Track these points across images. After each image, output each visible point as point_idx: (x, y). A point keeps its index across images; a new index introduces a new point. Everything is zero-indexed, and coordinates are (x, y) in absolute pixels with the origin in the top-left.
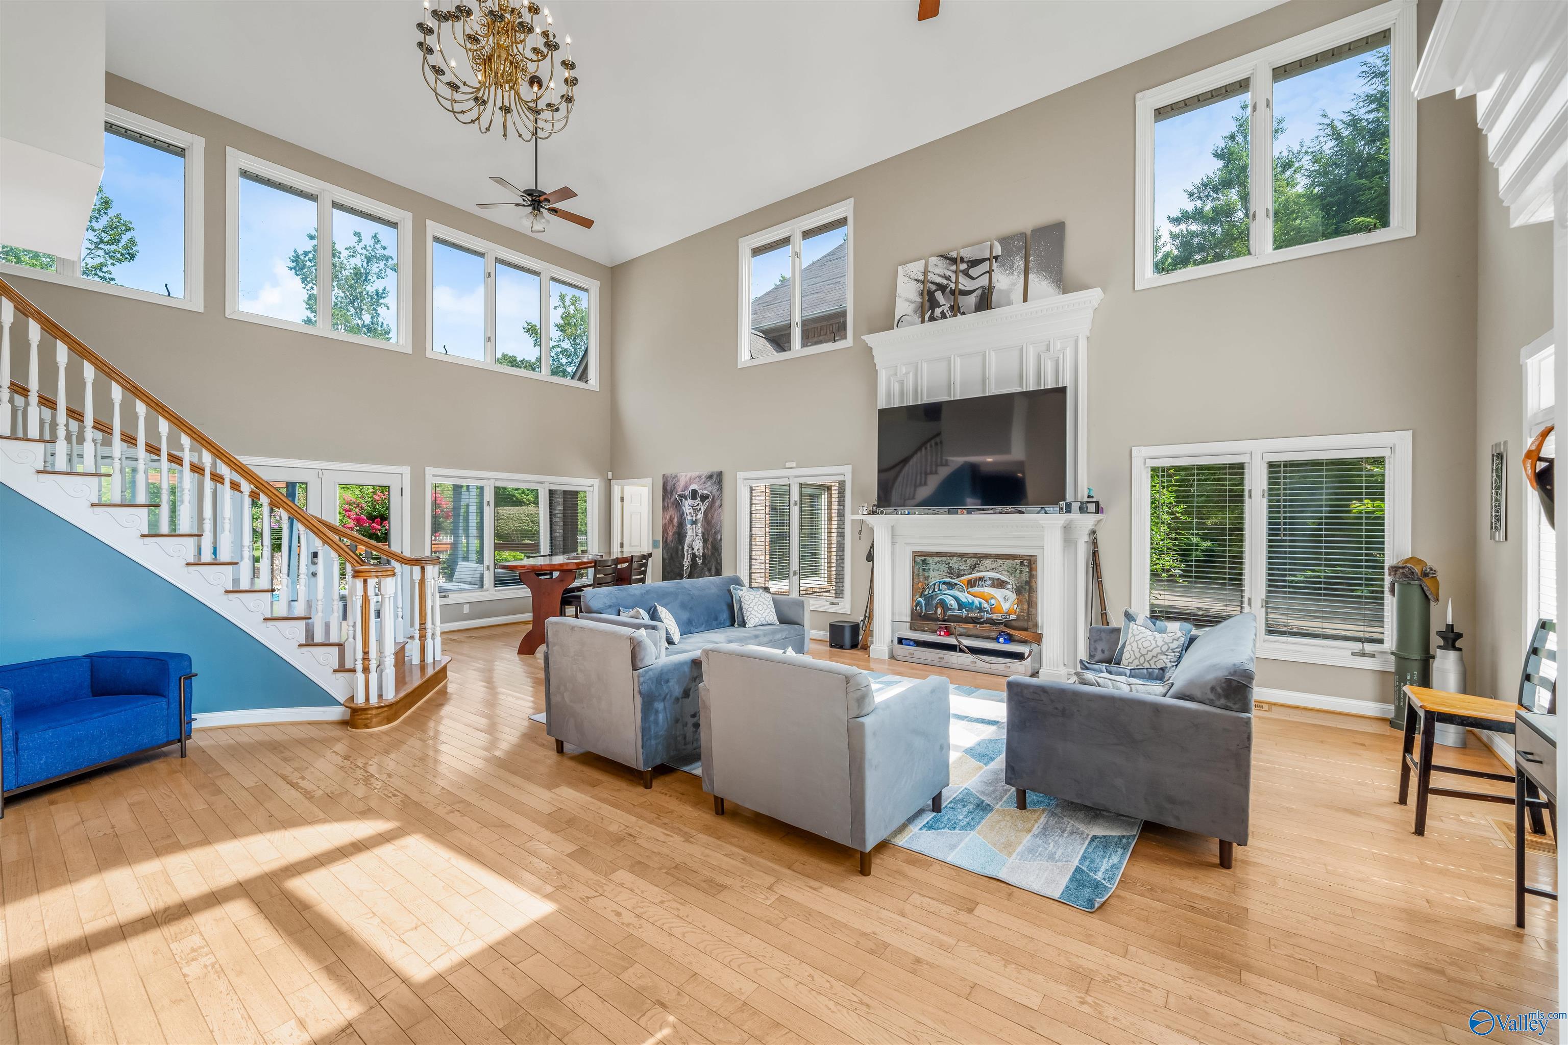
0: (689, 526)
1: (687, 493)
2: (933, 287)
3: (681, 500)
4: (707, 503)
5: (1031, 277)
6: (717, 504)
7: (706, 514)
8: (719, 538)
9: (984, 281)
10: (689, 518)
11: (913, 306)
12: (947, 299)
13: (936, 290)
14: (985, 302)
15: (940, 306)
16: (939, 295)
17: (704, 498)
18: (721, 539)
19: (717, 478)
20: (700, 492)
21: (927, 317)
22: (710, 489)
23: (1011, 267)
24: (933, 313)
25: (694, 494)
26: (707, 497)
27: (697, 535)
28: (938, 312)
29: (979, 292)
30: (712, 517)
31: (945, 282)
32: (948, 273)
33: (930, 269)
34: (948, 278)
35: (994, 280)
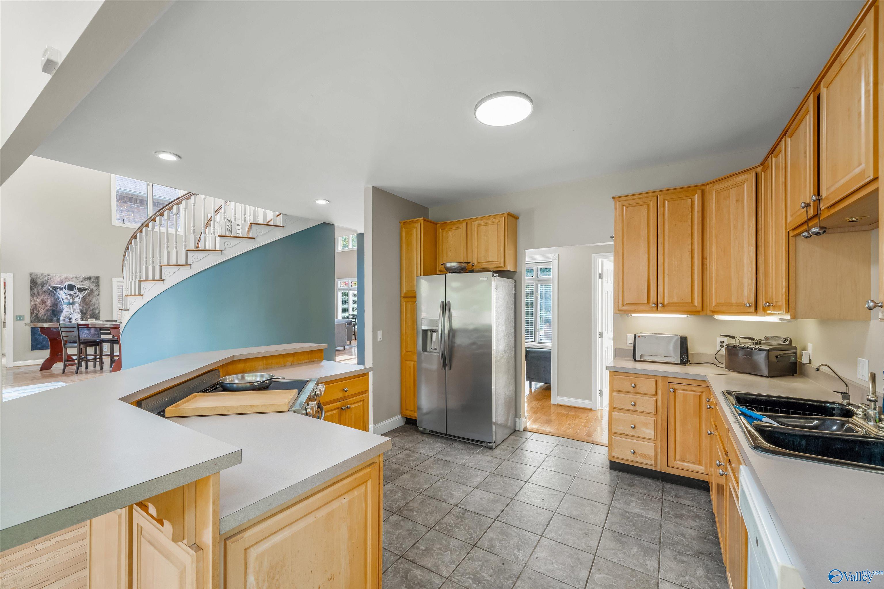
0: (65, 306)
1: (62, 286)
3: (56, 291)
4: (84, 293)
6: (96, 293)
7: (84, 299)
8: (97, 311)
10: (65, 301)
17: (81, 290)
18: (99, 312)
19: (97, 280)
20: (77, 286)
22: (88, 285)
25: (71, 287)
26: (86, 289)
27: (74, 310)
30: (91, 300)
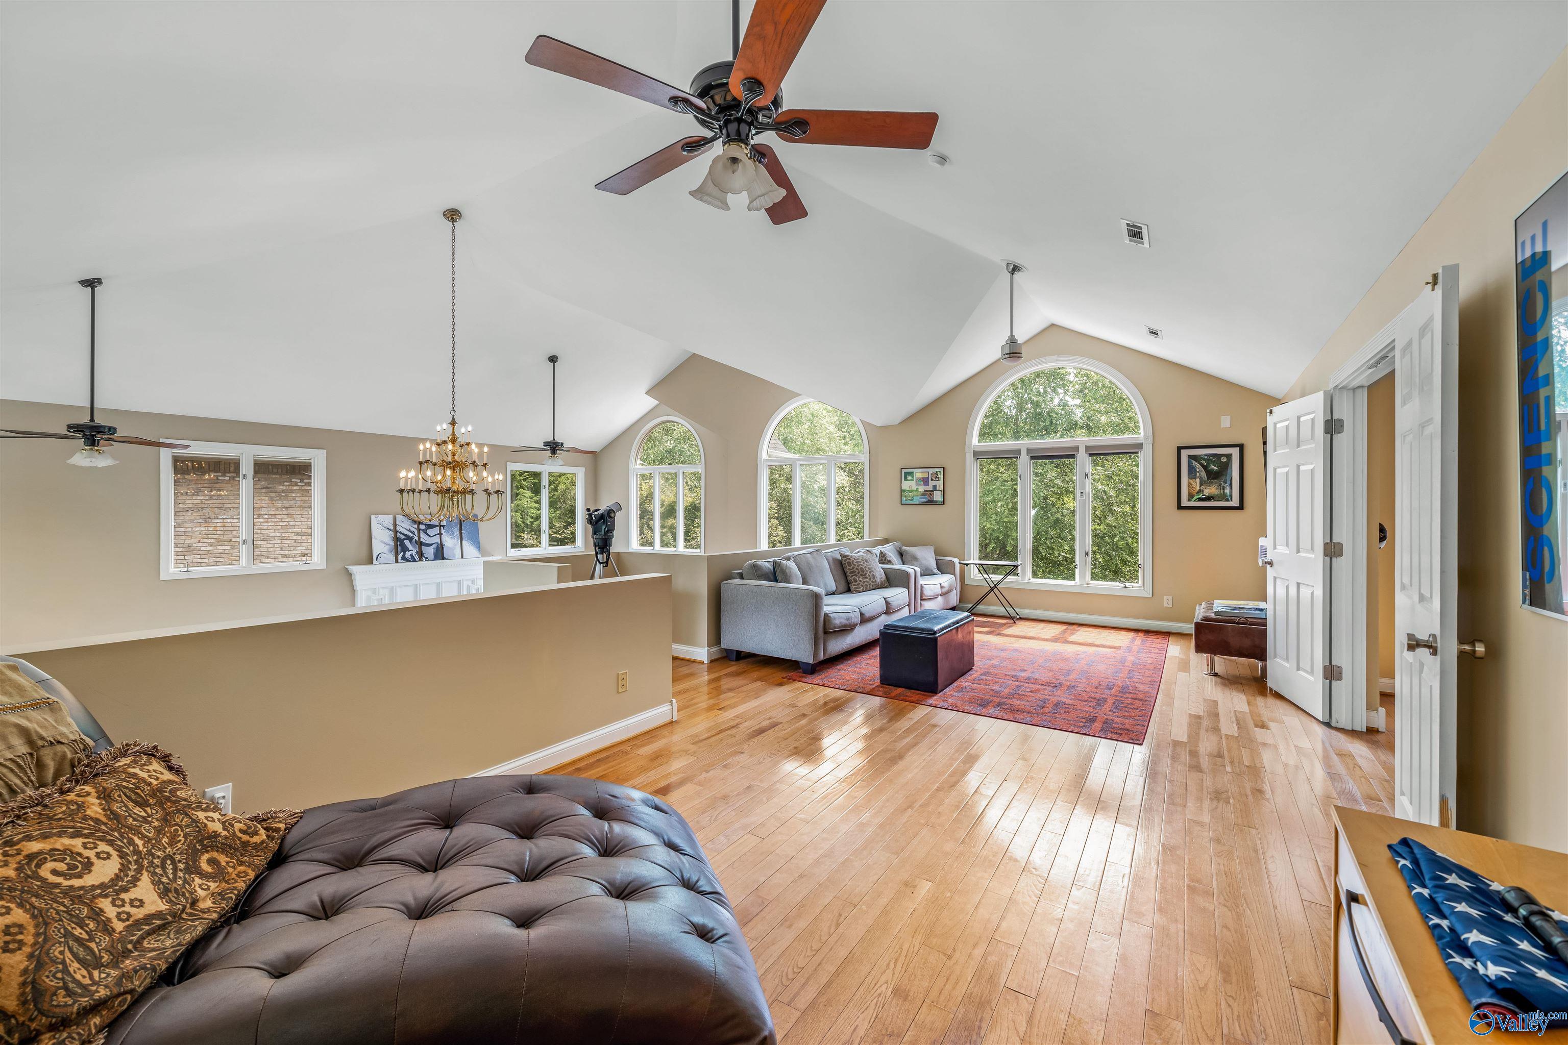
2: (403, 537)
5: (464, 542)
9: (436, 539)
11: (387, 547)
12: (414, 547)
13: (404, 539)
14: (440, 554)
15: (409, 551)
16: (407, 542)
21: (400, 557)
23: (453, 534)
24: (404, 554)
28: (408, 554)
29: (435, 546)
31: (411, 535)
32: (412, 529)
33: (397, 523)
34: (413, 533)
35: (443, 539)
